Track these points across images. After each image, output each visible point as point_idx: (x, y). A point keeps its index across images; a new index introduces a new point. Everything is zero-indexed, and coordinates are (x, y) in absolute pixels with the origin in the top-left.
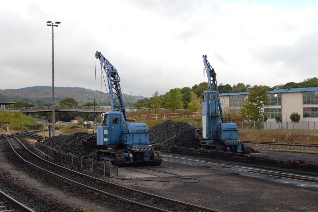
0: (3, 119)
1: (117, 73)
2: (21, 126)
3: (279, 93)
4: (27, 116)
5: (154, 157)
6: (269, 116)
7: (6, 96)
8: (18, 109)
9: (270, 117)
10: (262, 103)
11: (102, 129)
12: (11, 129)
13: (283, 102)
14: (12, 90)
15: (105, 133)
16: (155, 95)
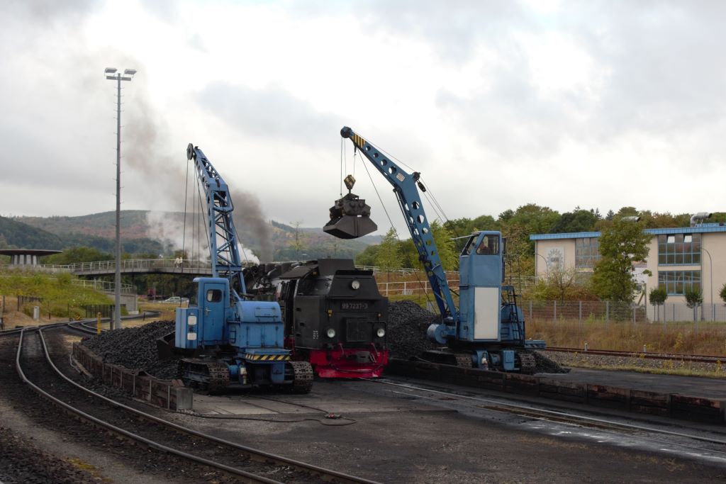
0: (29, 290)
1: (227, 193)
2: (69, 306)
3: (695, 233)
4: (89, 283)
5: (295, 374)
6: (671, 290)
7: (51, 234)
8: (67, 267)
9: (673, 292)
10: (633, 259)
11: (184, 314)
12: (44, 315)
13: (705, 258)
14: (67, 218)
15: (190, 323)
16: (389, 235)
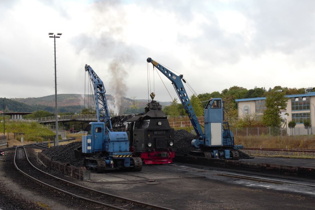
0: (19, 130)
1: (103, 86)
2: (36, 136)
3: (307, 96)
5: (134, 163)
6: (297, 121)
7: (28, 105)
8: (35, 120)
10: (280, 108)
11: (86, 138)
13: (312, 107)
16: (174, 101)
